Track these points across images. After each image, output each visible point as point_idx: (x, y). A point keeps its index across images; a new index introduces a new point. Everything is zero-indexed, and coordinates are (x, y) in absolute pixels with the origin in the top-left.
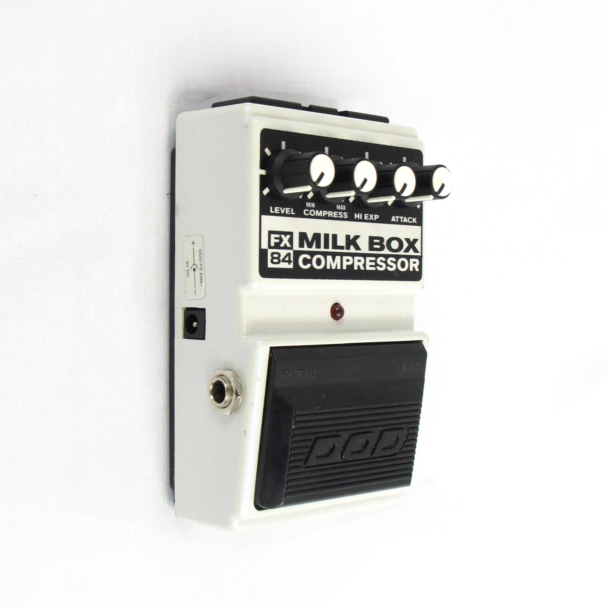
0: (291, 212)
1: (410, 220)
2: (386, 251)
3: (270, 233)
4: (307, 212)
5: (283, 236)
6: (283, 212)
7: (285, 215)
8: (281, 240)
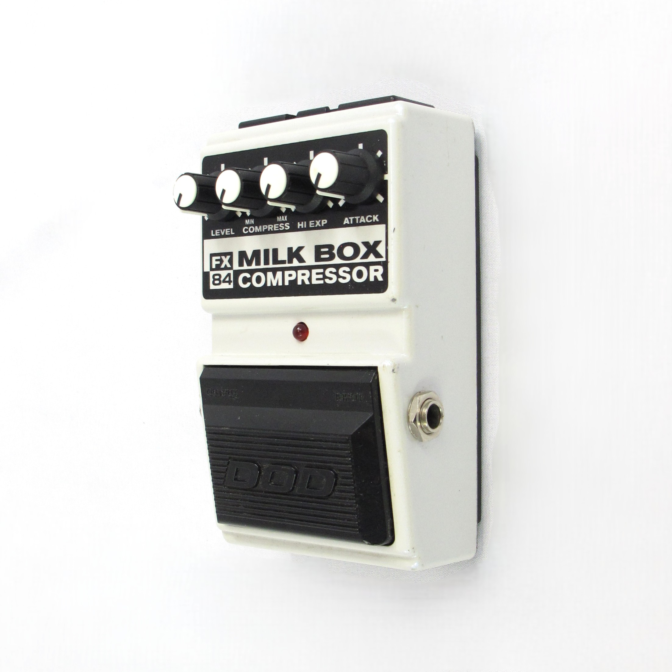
0: (230, 233)
1: (369, 219)
2: (337, 260)
3: (212, 255)
4: (246, 230)
5: (223, 257)
6: (223, 234)
7: (225, 236)
8: (221, 261)
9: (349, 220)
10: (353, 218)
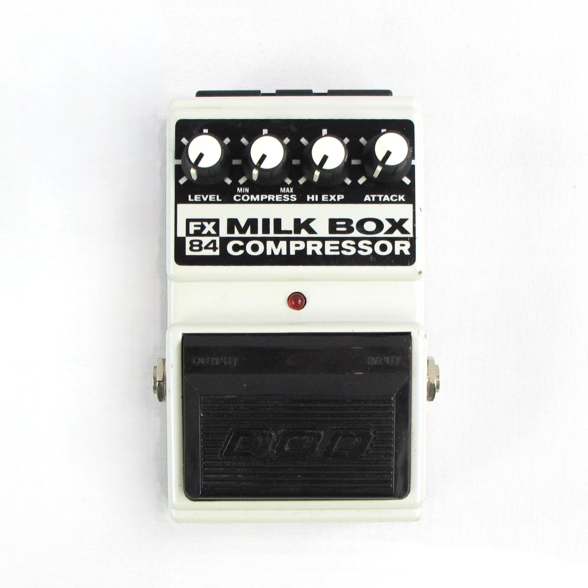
0: (216, 199)
1: (394, 198)
2: (356, 234)
3: (188, 221)
4: (237, 198)
5: (205, 224)
6: (205, 199)
7: (208, 202)
8: (203, 227)
9: (371, 198)
10: (376, 196)
